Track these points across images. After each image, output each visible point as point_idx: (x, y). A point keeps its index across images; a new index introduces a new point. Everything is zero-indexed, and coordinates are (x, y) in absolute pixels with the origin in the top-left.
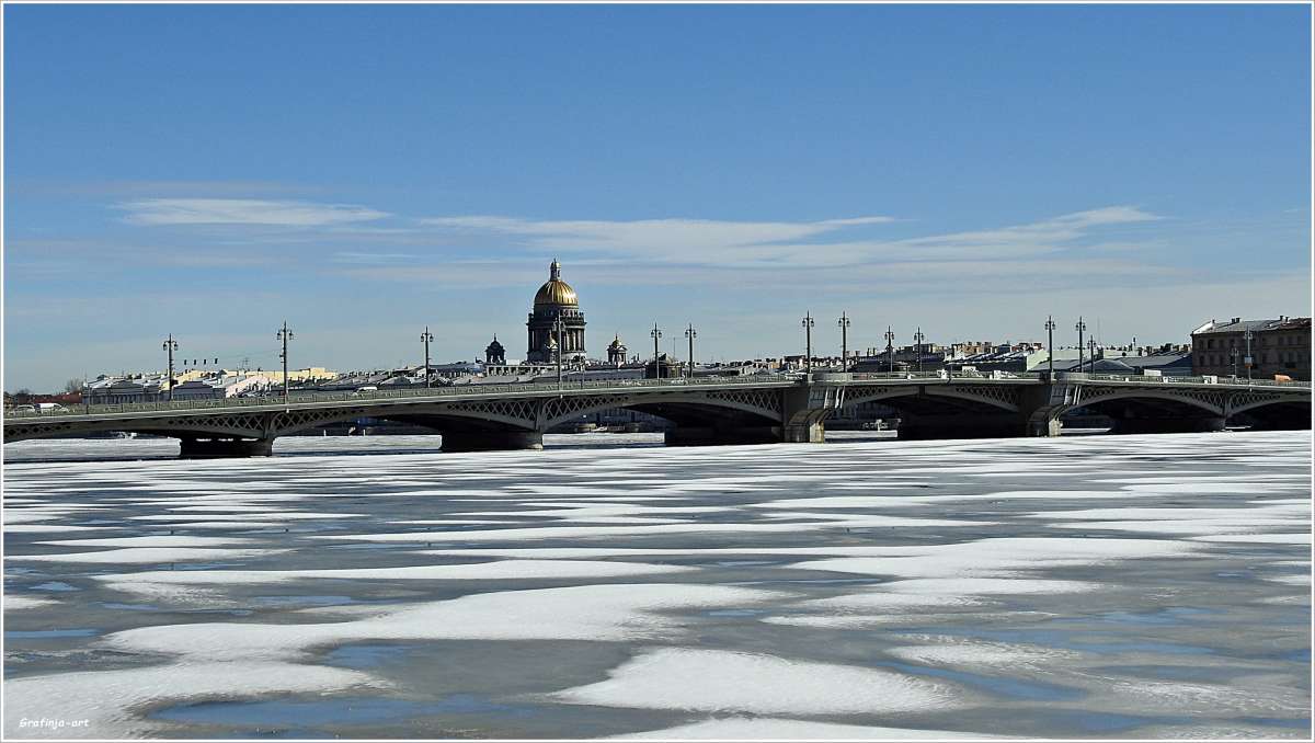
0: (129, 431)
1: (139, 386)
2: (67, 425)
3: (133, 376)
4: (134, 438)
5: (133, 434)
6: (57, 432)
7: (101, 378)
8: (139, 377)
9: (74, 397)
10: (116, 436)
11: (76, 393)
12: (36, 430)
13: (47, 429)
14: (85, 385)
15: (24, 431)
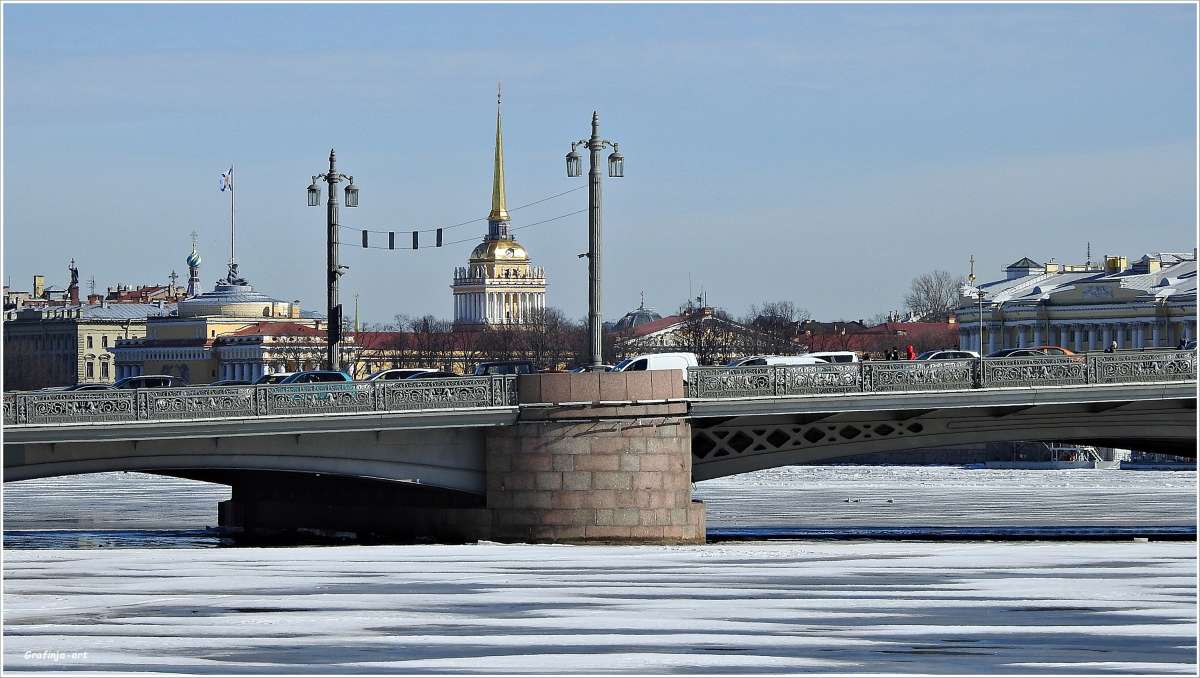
0: (1107, 444)
1: (1142, 298)
2: (911, 419)
3: (1124, 265)
4: (1124, 466)
5: (1122, 454)
6: (881, 444)
7: (1019, 269)
8: (1141, 268)
9: (936, 331)
10: (1066, 459)
11: (939, 316)
12: (814, 436)
13: (850, 433)
14: (970, 291)
15: (778, 439)
